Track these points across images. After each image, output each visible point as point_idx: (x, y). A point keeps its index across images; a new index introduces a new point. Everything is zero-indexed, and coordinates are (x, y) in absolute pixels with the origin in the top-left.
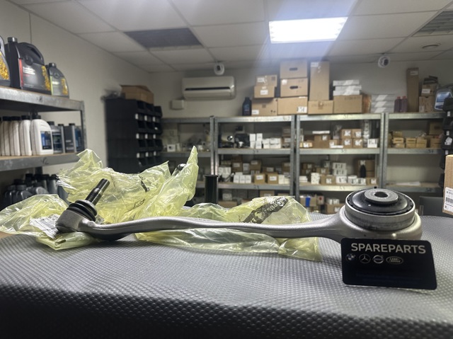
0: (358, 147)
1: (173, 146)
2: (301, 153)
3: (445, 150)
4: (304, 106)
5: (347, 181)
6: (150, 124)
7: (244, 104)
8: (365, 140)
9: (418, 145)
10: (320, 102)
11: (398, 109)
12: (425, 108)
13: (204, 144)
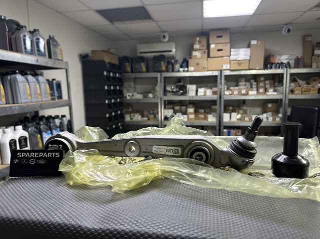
2: (225, 99)
4: (227, 64)
6: (114, 79)
9: (311, 92)
10: (238, 61)
11: (297, 66)
12: (317, 65)
13: (153, 93)
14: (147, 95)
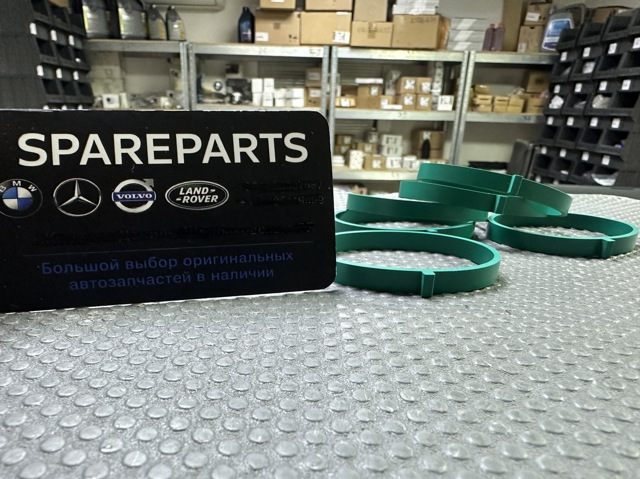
0: (423, 109)
1: (114, 97)
2: (338, 116)
3: (547, 116)
4: (345, 30)
5: (402, 164)
6: (62, 49)
7: (241, 20)
8: (434, 99)
9: (510, 108)
10: (370, 25)
11: (489, 46)
12: (527, 48)
13: (171, 95)
14: (155, 100)
